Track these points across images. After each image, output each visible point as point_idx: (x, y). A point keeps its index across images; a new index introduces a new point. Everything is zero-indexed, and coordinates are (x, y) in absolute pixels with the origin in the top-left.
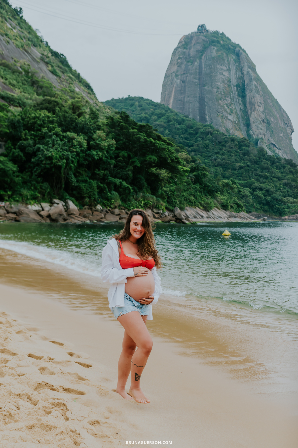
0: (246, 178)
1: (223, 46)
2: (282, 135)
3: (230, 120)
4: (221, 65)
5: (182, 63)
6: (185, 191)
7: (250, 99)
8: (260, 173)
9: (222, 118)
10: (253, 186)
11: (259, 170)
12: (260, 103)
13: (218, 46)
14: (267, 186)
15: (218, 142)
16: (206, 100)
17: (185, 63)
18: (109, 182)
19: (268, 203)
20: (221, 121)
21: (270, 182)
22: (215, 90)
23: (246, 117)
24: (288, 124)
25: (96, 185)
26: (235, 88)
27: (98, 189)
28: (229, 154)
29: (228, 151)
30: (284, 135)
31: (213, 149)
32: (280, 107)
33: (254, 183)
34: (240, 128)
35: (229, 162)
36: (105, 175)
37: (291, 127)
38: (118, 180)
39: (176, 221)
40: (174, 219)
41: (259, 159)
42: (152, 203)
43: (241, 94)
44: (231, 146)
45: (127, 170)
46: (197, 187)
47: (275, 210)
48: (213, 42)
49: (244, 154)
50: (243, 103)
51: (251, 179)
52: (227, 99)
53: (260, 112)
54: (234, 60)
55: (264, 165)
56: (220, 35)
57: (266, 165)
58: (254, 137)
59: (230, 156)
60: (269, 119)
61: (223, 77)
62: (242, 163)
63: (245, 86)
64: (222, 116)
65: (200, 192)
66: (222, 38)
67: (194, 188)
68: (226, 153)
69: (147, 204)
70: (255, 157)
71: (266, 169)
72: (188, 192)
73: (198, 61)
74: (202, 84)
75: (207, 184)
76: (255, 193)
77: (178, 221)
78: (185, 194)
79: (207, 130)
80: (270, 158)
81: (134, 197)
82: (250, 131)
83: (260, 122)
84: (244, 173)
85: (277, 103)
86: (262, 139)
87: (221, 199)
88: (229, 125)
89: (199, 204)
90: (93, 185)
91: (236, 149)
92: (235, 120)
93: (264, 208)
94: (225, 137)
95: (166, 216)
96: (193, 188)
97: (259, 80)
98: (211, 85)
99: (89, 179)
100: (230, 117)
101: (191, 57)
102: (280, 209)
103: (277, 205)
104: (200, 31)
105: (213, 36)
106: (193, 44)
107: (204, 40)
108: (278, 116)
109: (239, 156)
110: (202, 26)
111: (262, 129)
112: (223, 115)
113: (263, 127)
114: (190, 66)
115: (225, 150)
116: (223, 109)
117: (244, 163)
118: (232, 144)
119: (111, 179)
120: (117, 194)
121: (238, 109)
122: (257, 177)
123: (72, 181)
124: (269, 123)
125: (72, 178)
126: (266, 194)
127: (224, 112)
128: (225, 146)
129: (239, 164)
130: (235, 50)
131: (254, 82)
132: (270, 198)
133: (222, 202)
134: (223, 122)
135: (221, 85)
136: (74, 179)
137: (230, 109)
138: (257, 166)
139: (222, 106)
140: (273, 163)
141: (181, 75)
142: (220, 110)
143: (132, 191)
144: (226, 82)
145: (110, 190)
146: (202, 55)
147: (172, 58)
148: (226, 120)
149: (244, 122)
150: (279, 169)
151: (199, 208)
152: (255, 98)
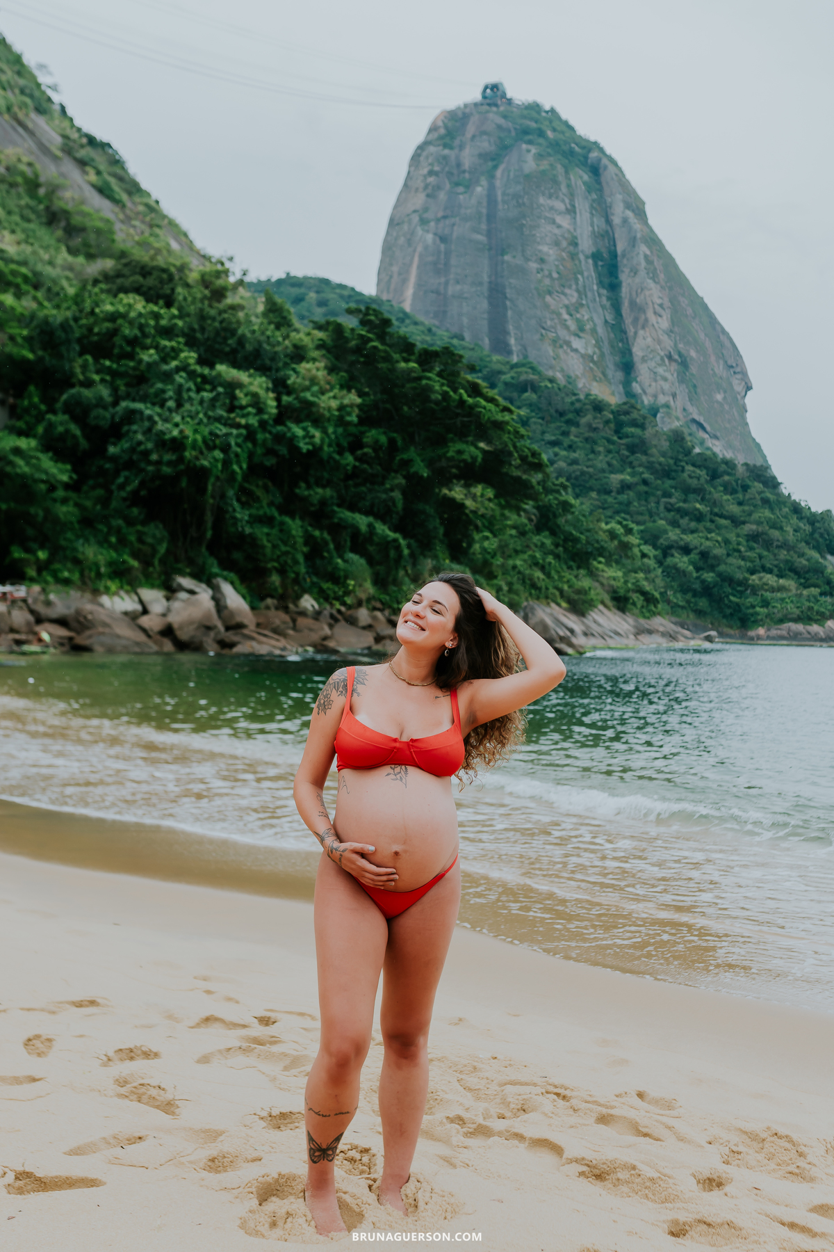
0: (640, 518)
1: (555, 145)
2: (719, 397)
3: (576, 351)
4: (550, 196)
5: (438, 188)
6: (516, 552)
7: (631, 294)
8: (681, 504)
9: (555, 347)
10: (662, 541)
11: (677, 494)
12: (661, 305)
13: (540, 145)
14: (703, 540)
15: (557, 411)
16: (509, 292)
17: (448, 186)
18: (338, 525)
19: (707, 591)
20: (551, 354)
21: (710, 531)
22: (534, 265)
23: (620, 345)
24: (735, 366)
25: (301, 534)
26: (590, 261)
27: (306, 544)
28: (588, 446)
29: (587, 440)
30: (725, 398)
31: (543, 433)
32: (713, 320)
33: (666, 532)
34: (604, 374)
35: (591, 470)
36: (323, 503)
37: (744, 374)
38: (363, 517)
41: (675, 464)
43: (606, 281)
44: (594, 426)
45: (388, 486)
46: (544, 540)
47: (728, 611)
48: (526, 131)
49: (632, 449)
50: (612, 305)
51: (654, 521)
52: (567, 291)
53: (660, 332)
54: (585, 183)
55: (689, 481)
56: (544, 114)
57: (695, 481)
58: (646, 402)
59: (593, 452)
60: (683, 352)
61: (556, 231)
62: (629, 474)
63: (616, 257)
64: (554, 342)
65: (557, 557)
66: (551, 122)
67: (539, 544)
68: (580, 444)
70: (663, 457)
71: (695, 491)
72: (526, 556)
73: (484, 182)
74: (496, 249)
75: (571, 534)
76: (669, 561)
78: (518, 563)
79: (523, 377)
80: (706, 460)
81: (406, 571)
82: (634, 384)
83: (662, 359)
84: (636, 504)
85: (706, 307)
86: (667, 406)
87: (609, 578)
88: (575, 366)
89: (557, 593)
90: (294, 532)
91: (609, 432)
92: (590, 351)
93: (696, 604)
94: (574, 398)
96: (536, 546)
97: (653, 241)
98: (523, 251)
99: (280, 514)
100: (576, 343)
101: (464, 171)
102: (743, 608)
103: (734, 596)
104: (488, 101)
105: (524, 117)
106: (469, 135)
107: (499, 127)
108: (708, 344)
109: (618, 453)
110: (495, 87)
111: (665, 379)
112: (558, 337)
113: (669, 372)
114: (461, 197)
115: (576, 436)
116: (556, 321)
117: (633, 475)
118: (595, 418)
119: (342, 515)
120: (363, 561)
121: (599, 322)
122: (672, 513)
123: (235, 518)
124: (684, 363)
125: (234, 510)
126: (701, 564)
127: (559, 327)
128: (577, 425)
129: (620, 477)
130: (586, 158)
131: (643, 249)
132: (711, 574)
133: (613, 586)
134: (556, 357)
135: (551, 252)
136: (242, 514)
137: (578, 321)
138: (669, 483)
139: (553, 312)
140: (714, 475)
141: (438, 220)
142: (549, 323)
143: (406, 552)
144: (564, 244)
145: (339, 549)
146: (495, 167)
147: (409, 172)
148: (566, 352)
149: (617, 358)
150: (731, 494)
151: (558, 605)
152: (647, 293)
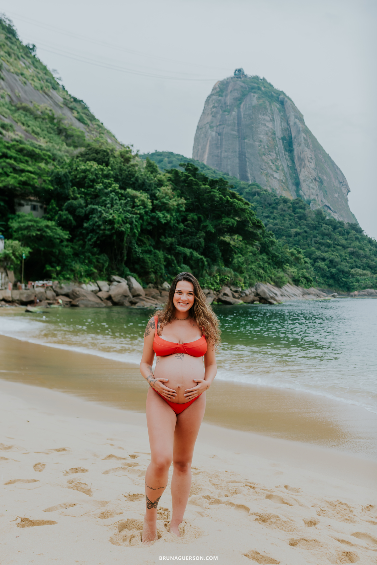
0: (304, 247)
1: (265, 94)
2: (336, 195)
3: (276, 178)
4: (264, 115)
5: (217, 113)
6: (252, 262)
7: (298, 154)
8: (321, 241)
9: (267, 177)
10: (313, 256)
11: (319, 237)
12: (311, 158)
13: (259, 93)
14: (331, 255)
15: (268, 203)
16: (248, 155)
17: (221, 112)
18: (178, 253)
19: (333, 276)
20: (265, 180)
21: (333, 251)
22: (257, 143)
23: (294, 175)
24: (343, 182)
25: (163, 257)
26: (281, 141)
27: (165, 261)
28: (281, 217)
29: (281, 215)
30: (339, 196)
31: (263, 213)
32: (333, 163)
33: (315, 252)
35: (283, 227)
36: (172, 244)
37: (347, 185)
38: (188, 249)
39: (260, 302)
40: (257, 298)
41: (318, 224)
42: (230, 279)
43: (288, 149)
44: (284, 209)
45: (198, 236)
46: (264, 257)
47: (342, 285)
48: (253, 88)
49: (300, 218)
50: (290, 159)
51: (310, 248)
52: (271, 153)
53: (311, 169)
54: (278, 108)
55: (324, 231)
56: (260, 81)
57: (327, 231)
58: (305, 198)
59: (284, 220)
60: (321, 177)
61: (266, 129)
62: (299, 229)
63: (292, 138)
64: (266, 175)
65: (269, 264)
66: (263, 84)
67: (261, 258)
68: (278, 217)
69: (224, 280)
70: (313, 221)
71: (327, 235)
72: (256, 264)
73: (236, 110)
74: (242, 137)
75: (275, 254)
76: (317, 264)
77: (263, 301)
78: (253, 267)
79: (254, 190)
80: (331, 222)
81: (206, 271)
82: (300, 191)
83: (312, 180)
84: (302, 241)
85: (330, 158)
86: (314, 200)
87: (291, 272)
88: (275, 185)
89: (270, 279)
90: (160, 256)
91: (290, 211)
92: (282, 178)
93: (328, 282)
94: (275, 198)
95: (247, 295)
96: (260, 260)
97: (307, 131)
98: (253, 138)
99: (154, 249)
100: (276, 175)
101: (227, 106)
102: (348, 283)
103: (344, 278)
104: (237, 76)
105: (252, 82)
106: (229, 91)
107: (242, 87)
108: (331, 173)
109: (294, 220)
110: (239, 70)
111: (313, 189)
112: (268, 173)
113: (315, 186)
114: (227, 116)
115: (276, 214)
116: (267, 166)
117: (300, 229)
118: (284, 206)
119: (179, 249)
120: (188, 267)
121: (285, 166)
122: (318, 244)
123: (136, 251)
124: (321, 182)
125: (135, 248)
126: (330, 265)
127: (268, 169)
128: (277, 209)
129: (295, 230)
130: (278, 98)
131: (303, 135)
132: (335, 269)
133: (293, 275)
134: (268, 181)
135: (264, 138)
136: (138, 250)
137: (276, 165)
138: (316, 232)
139: (266, 162)
140: (335, 228)
141: (217, 126)
142: (264, 167)
143: (206, 263)
144: (270, 134)
145: (179, 263)
146: (240, 103)
147: (205, 107)
148: (271, 179)
149: (293, 181)
150: (342, 236)
151: (270, 284)
152: (305, 153)
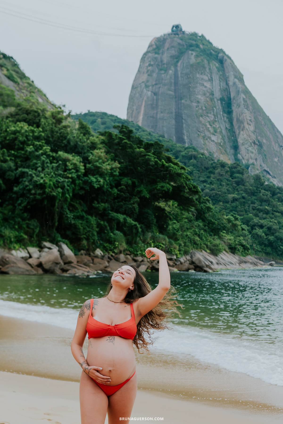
0: (241, 213)
1: (204, 52)
2: (276, 160)
3: (213, 141)
4: (202, 74)
5: (153, 71)
6: (188, 229)
7: (237, 116)
8: (259, 207)
9: (204, 139)
10: (251, 223)
11: (257, 203)
12: (250, 120)
13: (197, 51)
14: (269, 222)
15: (205, 168)
16: (184, 116)
17: (157, 71)
18: (111, 219)
19: (270, 244)
20: (202, 142)
21: (272, 218)
22: (195, 104)
23: (232, 138)
25: (95, 223)
26: (219, 102)
27: (97, 227)
28: (218, 182)
29: (218, 180)
30: (278, 160)
31: (199, 177)
34: (225, 151)
35: (220, 193)
36: (105, 209)
38: (122, 215)
39: (195, 270)
40: (192, 266)
41: (257, 189)
42: (164, 246)
43: (226, 110)
44: (221, 173)
45: (132, 202)
46: (200, 224)
47: (280, 253)
48: (191, 46)
49: (238, 183)
50: (229, 121)
51: (248, 214)
52: (209, 115)
53: (250, 132)
54: (217, 68)
55: (263, 197)
56: (199, 38)
57: (265, 197)
58: (244, 163)
59: (221, 185)
60: (260, 140)
61: (204, 89)
62: (236, 194)
63: (230, 99)
64: (204, 137)
65: (205, 231)
66: (202, 41)
67: (197, 225)
68: (215, 182)
70: (251, 186)
71: (265, 201)
72: (191, 231)
73: (173, 68)
74: (178, 98)
75: (211, 221)
76: (254, 231)
77: (198, 269)
78: (188, 233)
79: (190, 153)
80: (270, 187)
81: (140, 238)
82: (239, 155)
83: (251, 144)
84: (239, 207)
85: (270, 121)
86: (253, 164)
87: (228, 239)
88: (213, 148)
89: (205, 246)
90: (92, 222)
91: (227, 176)
92: (219, 141)
93: (266, 250)
94: (212, 162)
95: (181, 263)
96: (196, 226)
97: (247, 92)
98: (190, 98)
99: (86, 215)
100: (213, 138)
101: (164, 64)
104: (174, 33)
105: (190, 39)
106: (166, 48)
107: (179, 44)
108: (271, 137)
109: (231, 185)
110: (177, 27)
111: (252, 153)
112: (205, 135)
113: (254, 149)
114: (163, 75)
115: (213, 178)
116: (205, 128)
117: (238, 194)
118: (222, 170)
119: (113, 215)
120: (122, 234)
121: (223, 128)
122: (255, 211)
123: (67, 217)
124: (260, 145)
125: (67, 214)
126: (268, 233)
127: (206, 131)
128: (214, 173)
129: (232, 195)
130: (217, 56)
131: (243, 96)
132: (273, 237)
133: (229, 243)
134: (205, 144)
135: (202, 98)
136: (70, 215)
137: (214, 128)
138: (254, 197)
139: (203, 124)
140: (274, 194)
141: (153, 86)
142: (201, 129)
143: (140, 230)
144: (208, 94)
145: (112, 229)
146: (178, 62)
147: (140, 65)
148: (209, 142)
149: (231, 144)
152: (244, 115)
